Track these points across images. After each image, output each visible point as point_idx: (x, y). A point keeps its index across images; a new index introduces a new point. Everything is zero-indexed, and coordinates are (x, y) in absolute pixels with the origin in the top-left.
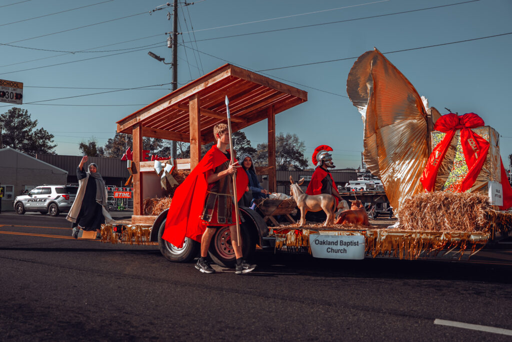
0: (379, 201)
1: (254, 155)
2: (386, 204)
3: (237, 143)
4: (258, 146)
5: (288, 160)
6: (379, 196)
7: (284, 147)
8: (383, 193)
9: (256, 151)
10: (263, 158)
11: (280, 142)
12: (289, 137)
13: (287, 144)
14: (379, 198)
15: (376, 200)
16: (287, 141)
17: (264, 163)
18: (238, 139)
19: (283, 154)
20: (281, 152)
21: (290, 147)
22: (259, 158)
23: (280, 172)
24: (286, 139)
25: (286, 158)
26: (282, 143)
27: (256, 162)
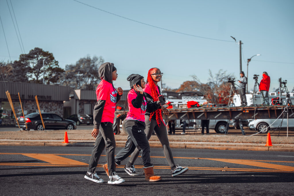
0: (173, 119)
1: (62, 74)
2: (179, 120)
3: (45, 64)
4: (66, 67)
5: (95, 80)
6: (173, 113)
7: (91, 68)
8: (176, 111)
9: (64, 71)
10: (71, 78)
11: (87, 63)
12: (96, 59)
13: (93, 66)
14: (172, 115)
15: (169, 117)
16: (94, 62)
17: (71, 82)
18: (46, 59)
19: (90, 74)
20: (88, 73)
21: (96, 68)
22: (67, 78)
23: (86, 91)
24: (93, 61)
25: (93, 78)
26: (89, 64)
27: (64, 82)
